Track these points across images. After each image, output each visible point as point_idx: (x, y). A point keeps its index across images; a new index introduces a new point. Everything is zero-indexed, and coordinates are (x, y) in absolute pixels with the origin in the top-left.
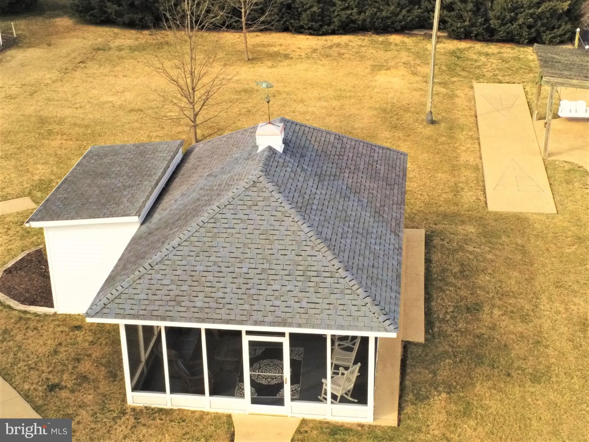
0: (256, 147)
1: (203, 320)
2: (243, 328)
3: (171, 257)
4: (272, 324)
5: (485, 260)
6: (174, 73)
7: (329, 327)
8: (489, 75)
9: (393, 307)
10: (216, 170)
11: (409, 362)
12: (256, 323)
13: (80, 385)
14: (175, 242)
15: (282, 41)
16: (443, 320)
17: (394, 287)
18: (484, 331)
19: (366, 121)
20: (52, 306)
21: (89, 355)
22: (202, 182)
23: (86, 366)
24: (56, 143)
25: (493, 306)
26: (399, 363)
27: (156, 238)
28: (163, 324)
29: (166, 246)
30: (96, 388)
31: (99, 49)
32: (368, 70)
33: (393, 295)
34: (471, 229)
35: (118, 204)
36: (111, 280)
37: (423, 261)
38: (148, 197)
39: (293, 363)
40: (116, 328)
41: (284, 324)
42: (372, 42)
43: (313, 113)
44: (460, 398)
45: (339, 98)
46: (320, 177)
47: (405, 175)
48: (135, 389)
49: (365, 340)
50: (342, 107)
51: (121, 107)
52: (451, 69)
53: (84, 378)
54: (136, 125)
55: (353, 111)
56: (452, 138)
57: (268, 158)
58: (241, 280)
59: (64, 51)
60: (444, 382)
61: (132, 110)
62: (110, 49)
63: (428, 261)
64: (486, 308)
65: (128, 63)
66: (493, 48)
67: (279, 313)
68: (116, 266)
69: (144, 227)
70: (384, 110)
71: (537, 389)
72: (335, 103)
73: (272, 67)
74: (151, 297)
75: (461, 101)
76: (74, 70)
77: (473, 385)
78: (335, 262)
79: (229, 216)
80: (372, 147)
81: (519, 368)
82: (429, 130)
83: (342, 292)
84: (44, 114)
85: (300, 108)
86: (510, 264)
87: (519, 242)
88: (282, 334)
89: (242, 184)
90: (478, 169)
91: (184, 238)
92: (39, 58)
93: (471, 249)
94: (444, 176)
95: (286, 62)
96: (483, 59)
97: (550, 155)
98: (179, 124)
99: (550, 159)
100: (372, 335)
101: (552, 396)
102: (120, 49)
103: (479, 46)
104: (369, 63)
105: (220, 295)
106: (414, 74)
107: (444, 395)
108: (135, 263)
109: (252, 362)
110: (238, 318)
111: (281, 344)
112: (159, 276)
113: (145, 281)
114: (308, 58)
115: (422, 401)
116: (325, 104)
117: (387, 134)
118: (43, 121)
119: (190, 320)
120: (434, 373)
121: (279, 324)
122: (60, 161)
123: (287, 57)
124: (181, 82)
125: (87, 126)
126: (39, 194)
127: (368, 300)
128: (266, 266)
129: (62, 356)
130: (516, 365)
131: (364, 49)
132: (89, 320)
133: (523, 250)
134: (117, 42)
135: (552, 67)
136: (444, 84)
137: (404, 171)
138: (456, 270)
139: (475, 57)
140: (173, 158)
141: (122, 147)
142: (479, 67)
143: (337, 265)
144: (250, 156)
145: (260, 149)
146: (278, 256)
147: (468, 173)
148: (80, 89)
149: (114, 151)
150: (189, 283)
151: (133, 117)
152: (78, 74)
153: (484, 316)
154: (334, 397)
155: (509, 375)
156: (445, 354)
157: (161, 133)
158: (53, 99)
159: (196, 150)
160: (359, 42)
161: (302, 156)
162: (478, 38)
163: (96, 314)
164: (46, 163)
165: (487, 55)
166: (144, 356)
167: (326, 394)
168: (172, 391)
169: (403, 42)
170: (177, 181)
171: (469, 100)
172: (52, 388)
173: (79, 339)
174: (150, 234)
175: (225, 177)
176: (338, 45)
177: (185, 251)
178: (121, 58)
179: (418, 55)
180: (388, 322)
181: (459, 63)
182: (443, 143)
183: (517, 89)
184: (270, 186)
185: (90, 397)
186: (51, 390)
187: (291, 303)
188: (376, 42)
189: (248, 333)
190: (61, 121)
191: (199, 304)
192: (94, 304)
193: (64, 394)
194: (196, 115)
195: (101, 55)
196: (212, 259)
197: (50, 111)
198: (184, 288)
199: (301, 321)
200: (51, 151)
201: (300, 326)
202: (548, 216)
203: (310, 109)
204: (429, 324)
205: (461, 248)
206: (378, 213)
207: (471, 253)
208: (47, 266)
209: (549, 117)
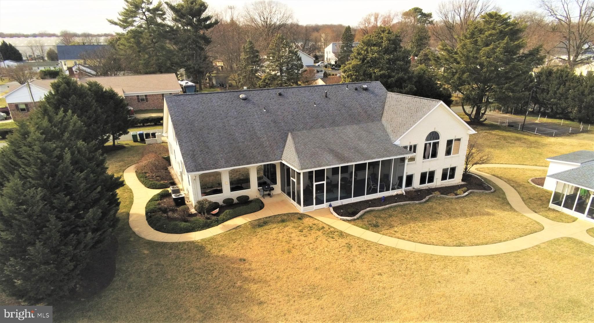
1: (580, 185)
20: (542, 187)
21: (546, 197)
23: (543, 198)
30: (542, 202)
35: (577, 161)
48: (552, 203)
53: (540, 200)
74: (568, 176)
105: (589, 180)
112: (573, 172)
113: (569, 172)
119: (576, 184)
150: (582, 176)
168: (563, 207)
173: (545, 193)
185: (539, 203)
186: (530, 199)
191: (581, 181)
198: (579, 176)
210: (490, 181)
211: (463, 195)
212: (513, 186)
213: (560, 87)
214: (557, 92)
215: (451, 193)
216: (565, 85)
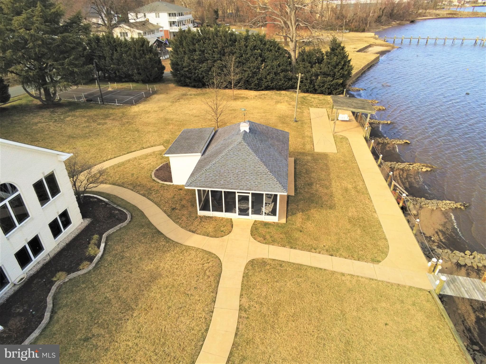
0: (240, 130)
1: (223, 188)
2: (236, 191)
3: (212, 167)
4: (246, 190)
5: (314, 168)
6: (210, 103)
7: (265, 191)
8: (315, 105)
9: (286, 185)
10: (227, 138)
11: (289, 202)
12: (241, 189)
13: (182, 208)
14: (214, 162)
15: (245, 93)
16: (301, 188)
17: (286, 178)
18: (314, 192)
19: (274, 121)
20: (172, 182)
21: (185, 199)
22: (222, 142)
23: (184, 202)
24: (171, 127)
25: (317, 184)
26: (286, 202)
27: (207, 160)
28: (210, 189)
29: (211, 163)
30: (187, 209)
31: (184, 95)
32: (274, 103)
33: (286, 181)
34: (309, 158)
35: (194, 149)
36: (192, 175)
37: (293, 168)
38: (204, 147)
39: (253, 202)
40: (194, 190)
41: (250, 190)
42: (275, 93)
43: (256, 118)
44: (306, 214)
45: (264, 112)
46: (261, 141)
47: (288, 140)
48: (200, 210)
49: (276, 196)
50: (265, 116)
51: (192, 115)
52: (302, 103)
53: (183, 206)
54: (197, 121)
55: (269, 117)
56: (302, 126)
57: (244, 134)
58: (236, 175)
59: (172, 95)
60: (301, 209)
61: (196, 116)
62: (188, 95)
63: (295, 168)
64: (314, 184)
65: (194, 100)
66: (316, 96)
67: (248, 186)
68: (194, 170)
69: (203, 157)
70: (280, 117)
71: (331, 211)
72: (263, 114)
73: (242, 102)
74: (206, 180)
75: (305, 114)
76: (176, 102)
77: (310, 210)
78: (267, 169)
79: (231, 154)
80: (278, 130)
81: (325, 204)
82: (295, 124)
83: (269, 180)
84: (167, 117)
85: (252, 116)
86: (322, 170)
87: (325, 162)
88: (249, 193)
89: (236, 143)
90: (311, 137)
91: (217, 161)
92: (164, 98)
93: (309, 164)
94: (300, 140)
95: (247, 100)
96: (313, 99)
97: (335, 133)
98: (211, 121)
99: (335, 134)
100: (279, 194)
101: (336, 214)
102: (191, 95)
103: (311, 95)
104: (274, 101)
105: (229, 180)
106: (289, 104)
107: (301, 213)
108: (200, 169)
109: (239, 201)
110: (235, 188)
111: (249, 196)
112: (209, 174)
113: (204, 175)
114: (254, 99)
115: (294, 215)
116: (260, 115)
117: (281, 125)
118: (166, 120)
119: (219, 188)
120: (298, 206)
121: (248, 190)
122: (172, 133)
123: (247, 98)
124: (213, 107)
125: (181, 122)
126: (166, 145)
127: (278, 182)
128: (244, 171)
129: (176, 199)
130: (324, 203)
131: (273, 96)
132: (186, 188)
133: (327, 165)
134: (190, 93)
135: (337, 103)
136: (300, 108)
137: (288, 138)
138: (304, 171)
139: (310, 99)
140: (211, 133)
141: (194, 129)
142: (311, 102)
143: (268, 171)
144: (238, 134)
145: (241, 131)
146: (248, 167)
147: (308, 139)
148: (178, 109)
149: (191, 131)
150: (219, 176)
151: (196, 118)
152: (177, 103)
153: (314, 187)
154: (265, 213)
155: (322, 207)
156: (301, 200)
157: (205, 124)
158: (169, 112)
159: (219, 131)
160: (271, 94)
161: (255, 134)
162: (311, 92)
163: (188, 186)
164: (168, 134)
165: (314, 98)
166: (203, 199)
167: (263, 212)
168: (213, 211)
169: (286, 94)
170: (213, 141)
171: (308, 114)
172: (173, 209)
173: (181, 193)
174: (205, 159)
175: (230, 140)
176: (264, 94)
177: (217, 165)
178: (191, 98)
179: (291, 98)
180: (284, 190)
181: (305, 101)
182: (299, 129)
183: (324, 110)
184: (245, 144)
185: (186, 212)
186: (173, 210)
187: (252, 183)
188: (277, 93)
189: (238, 192)
190: (172, 120)
191: (222, 183)
192: (187, 182)
193: (177, 211)
194: (218, 118)
195: (185, 97)
196: (226, 168)
197: (168, 116)
198: (217, 177)
199: (255, 189)
200: (169, 130)
201: (255, 190)
202: (334, 154)
203: (255, 116)
204: (296, 190)
205: (306, 164)
206: (280, 153)
207: (309, 166)
208: (170, 169)
209: (335, 120)
211: (100, 254)
212: (144, 195)
213: (113, 53)
214: (114, 58)
215: (81, 262)
216: (116, 50)
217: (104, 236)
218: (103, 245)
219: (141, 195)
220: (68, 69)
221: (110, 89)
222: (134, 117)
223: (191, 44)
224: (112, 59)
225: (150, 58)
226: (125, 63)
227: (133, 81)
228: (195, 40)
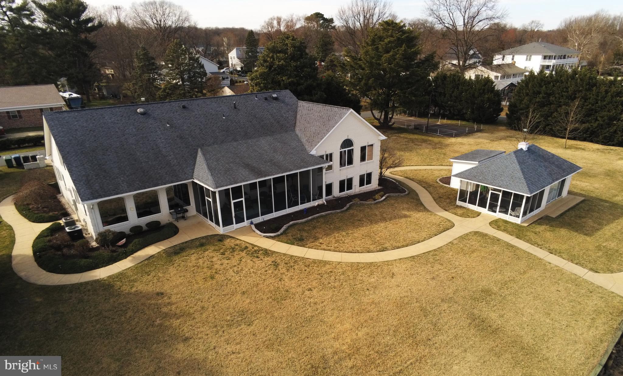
1: (479, 182)
2: (490, 187)
3: (478, 167)
4: (497, 186)
9: (534, 191)
12: (493, 185)
15: (586, 145)
17: (539, 188)
20: (449, 185)
21: (453, 195)
23: (451, 196)
26: (540, 217)
28: (469, 181)
30: (451, 200)
34: (607, 204)
35: (475, 159)
37: (575, 204)
39: (502, 201)
46: (535, 160)
48: (459, 201)
49: (523, 196)
53: (449, 198)
57: (519, 150)
58: (494, 175)
63: (577, 205)
64: (587, 219)
67: (500, 184)
71: (584, 236)
73: (574, 151)
74: (469, 174)
77: (561, 228)
79: (498, 160)
80: (566, 161)
86: (612, 214)
88: (500, 191)
91: (484, 164)
93: (600, 207)
105: (487, 177)
107: (548, 226)
109: (490, 198)
110: (489, 183)
111: (499, 194)
112: (473, 171)
113: (469, 171)
119: (476, 181)
121: (499, 187)
123: (583, 149)
127: (526, 186)
128: (502, 173)
129: (446, 193)
140: (499, 154)
143: (522, 176)
146: (507, 172)
150: (480, 173)
154: (510, 213)
155: (577, 231)
161: (532, 154)
167: (508, 212)
168: (468, 203)
173: (453, 192)
177: (483, 166)
180: (529, 192)
184: (514, 156)
185: (448, 201)
186: (440, 198)
187: (505, 183)
189: (491, 189)
191: (480, 178)
193: (442, 199)
196: (489, 169)
198: (478, 174)
199: (504, 187)
204: (561, 215)
205: (595, 206)
206: (551, 174)
207: (598, 208)
210: (404, 184)
211: (381, 200)
212: (424, 187)
213: (454, 90)
214: (453, 95)
215: (370, 199)
216: (458, 88)
217: (387, 195)
218: (384, 198)
219: (423, 187)
220: (408, 97)
221: (438, 123)
222: (447, 145)
223: (538, 85)
224: (451, 96)
225: (488, 98)
226: (462, 101)
227: (463, 119)
228: (543, 82)
